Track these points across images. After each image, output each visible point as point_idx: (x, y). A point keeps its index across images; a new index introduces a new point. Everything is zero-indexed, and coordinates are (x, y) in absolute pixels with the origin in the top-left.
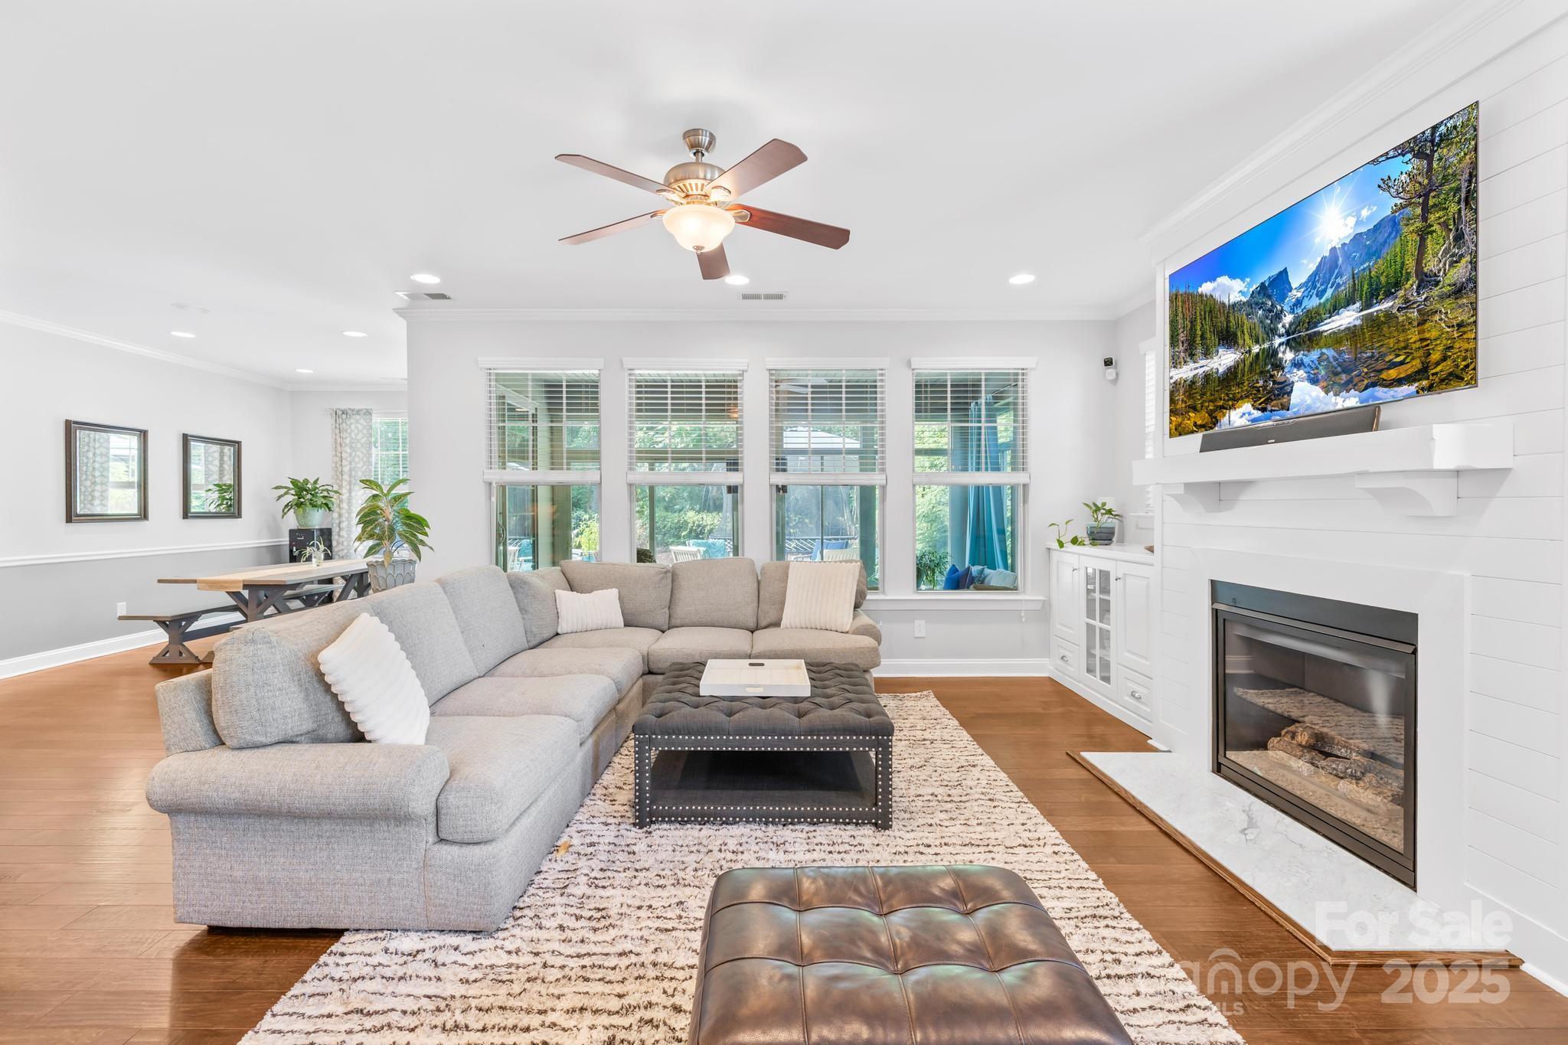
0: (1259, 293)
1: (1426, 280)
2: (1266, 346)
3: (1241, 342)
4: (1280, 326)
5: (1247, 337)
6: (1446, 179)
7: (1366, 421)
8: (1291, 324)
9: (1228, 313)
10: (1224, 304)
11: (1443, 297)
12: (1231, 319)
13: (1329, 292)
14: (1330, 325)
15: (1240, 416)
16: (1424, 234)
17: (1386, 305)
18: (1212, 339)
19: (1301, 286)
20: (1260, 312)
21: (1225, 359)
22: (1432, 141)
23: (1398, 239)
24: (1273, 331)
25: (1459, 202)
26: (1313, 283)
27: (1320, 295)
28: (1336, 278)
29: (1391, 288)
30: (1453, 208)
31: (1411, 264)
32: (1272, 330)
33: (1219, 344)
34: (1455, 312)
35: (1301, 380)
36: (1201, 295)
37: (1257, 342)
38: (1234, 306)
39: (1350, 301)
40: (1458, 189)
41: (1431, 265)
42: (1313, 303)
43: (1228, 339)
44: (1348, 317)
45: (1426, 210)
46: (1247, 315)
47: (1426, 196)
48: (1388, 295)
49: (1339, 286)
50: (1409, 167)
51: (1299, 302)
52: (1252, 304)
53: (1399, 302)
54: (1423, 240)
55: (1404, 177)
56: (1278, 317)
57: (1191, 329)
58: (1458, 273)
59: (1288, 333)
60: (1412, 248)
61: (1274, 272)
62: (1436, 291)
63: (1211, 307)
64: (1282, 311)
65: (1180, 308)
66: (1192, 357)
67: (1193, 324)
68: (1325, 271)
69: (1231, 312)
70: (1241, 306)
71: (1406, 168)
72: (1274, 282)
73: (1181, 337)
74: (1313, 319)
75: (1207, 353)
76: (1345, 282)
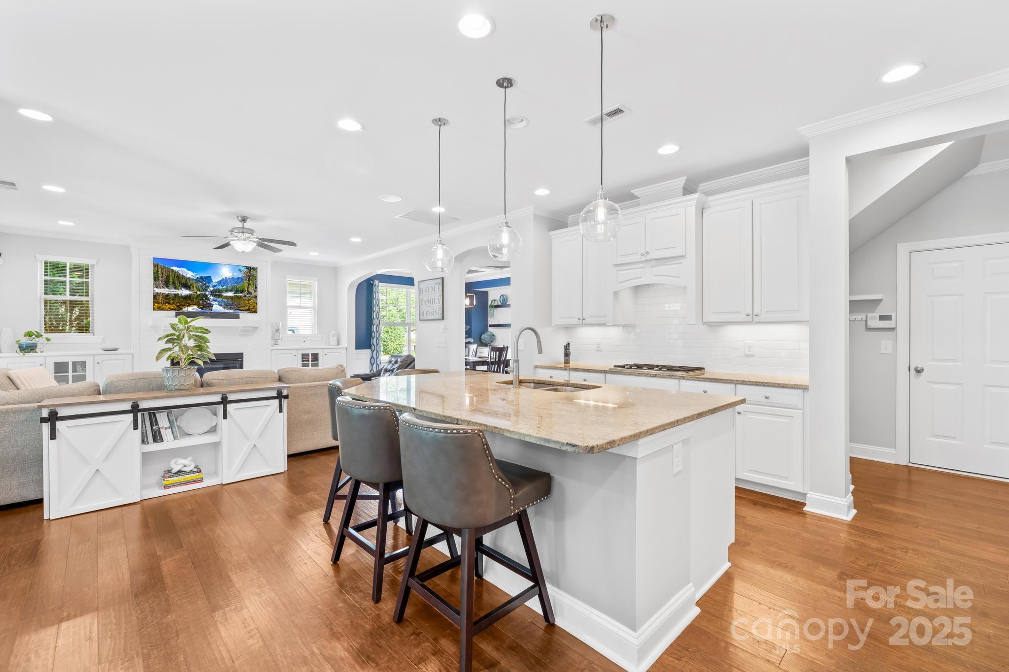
0: (200, 278)
1: (249, 293)
2: (203, 293)
3: (192, 289)
4: (208, 289)
5: (195, 289)
6: (253, 276)
7: (237, 317)
8: (212, 290)
9: (186, 279)
10: (184, 276)
11: (253, 297)
12: (188, 282)
13: (225, 287)
14: (225, 294)
15: (192, 309)
16: (249, 284)
17: (240, 294)
18: (178, 285)
19: (215, 282)
20: (201, 284)
21: (185, 292)
22: (251, 268)
23: (243, 283)
24: (206, 290)
25: (254, 281)
26: (220, 282)
27: (222, 286)
28: (227, 284)
29: (242, 292)
31: (246, 289)
33: (182, 287)
34: (253, 299)
35: (216, 304)
36: (173, 270)
37: (199, 291)
38: (189, 278)
39: (231, 291)
40: (254, 279)
41: (250, 290)
42: (220, 287)
43: (187, 286)
44: (231, 294)
45: (249, 280)
46: (195, 283)
47: (249, 277)
48: (241, 293)
51: (215, 286)
52: (198, 280)
53: (243, 295)
54: (248, 286)
55: (245, 272)
56: (208, 287)
57: (167, 278)
58: (255, 294)
59: (211, 292)
60: (246, 285)
61: (207, 275)
62: (250, 295)
63: (178, 276)
65: (160, 270)
66: (167, 287)
67: (168, 277)
68: (224, 282)
69: (188, 280)
70: (192, 279)
71: (245, 270)
72: (206, 278)
73: (161, 279)
74: (220, 291)
75: (175, 288)
76: (230, 286)
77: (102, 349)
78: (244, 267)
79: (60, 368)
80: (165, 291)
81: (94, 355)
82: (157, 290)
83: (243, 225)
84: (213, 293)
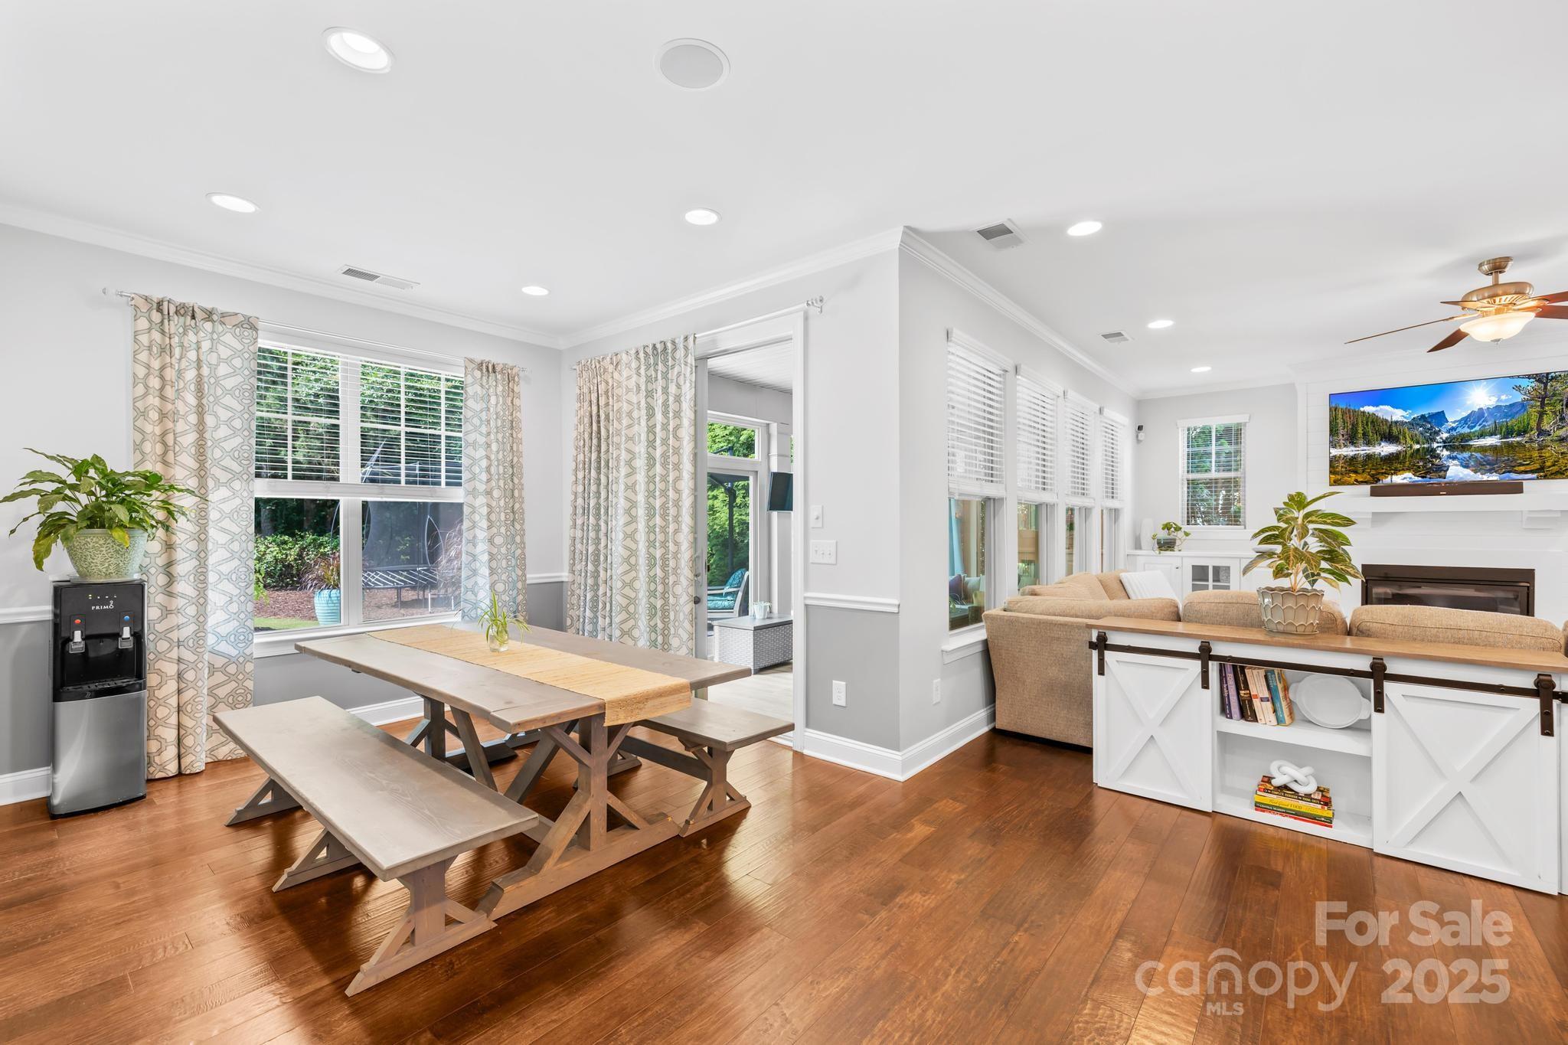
0: (1420, 419)
1: (1543, 432)
3: (1403, 441)
4: (1438, 438)
5: (1408, 439)
6: (1554, 395)
7: (1512, 488)
8: (1447, 438)
9: (1390, 425)
10: (1387, 421)
11: (1554, 441)
12: (1394, 429)
13: (1477, 428)
14: (1477, 442)
16: (1541, 414)
17: (1518, 439)
18: (1374, 436)
19: (1454, 422)
20: (1421, 429)
21: (1386, 449)
22: (1547, 378)
23: (1525, 413)
24: (1433, 440)
25: (1562, 405)
26: (1465, 421)
27: (1471, 427)
28: (1483, 422)
29: (1522, 432)
30: (1559, 407)
31: (1534, 424)
32: (1431, 439)
33: (1381, 440)
36: (1364, 412)
37: (1418, 443)
38: (1396, 422)
39: (1491, 434)
40: (1562, 400)
41: (1546, 427)
42: (1466, 430)
43: (1391, 438)
44: (1492, 441)
45: (1543, 405)
46: (1409, 429)
47: (1543, 398)
48: (1519, 435)
49: (1485, 426)
50: (1533, 385)
51: (1453, 429)
52: (1414, 423)
53: (1525, 439)
54: (1540, 417)
55: (1529, 388)
56: (1437, 433)
57: (1352, 429)
58: (1561, 433)
59: (1444, 442)
60: (1535, 417)
61: (1434, 411)
62: (1549, 438)
63: (1373, 420)
64: (1440, 431)
65: (1340, 416)
66: (1353, 443)
67: (1354, 426)
68: (1477, 417)
69: (1394, 425)
70: (1403, 423)
71: (1529, 385)
72: (1433, 416)
73: (1341, 432)
74: (1465, 438)
75: (1368, 443)
76: (1489, 425)
77: (1253, 549)
78: (1529, 377)
79: (1200, 573)
80: (1349, 451)
81: (1240, 558)
82: (1335, 452)
83: (1496, 279)
84: (1448, 444)
